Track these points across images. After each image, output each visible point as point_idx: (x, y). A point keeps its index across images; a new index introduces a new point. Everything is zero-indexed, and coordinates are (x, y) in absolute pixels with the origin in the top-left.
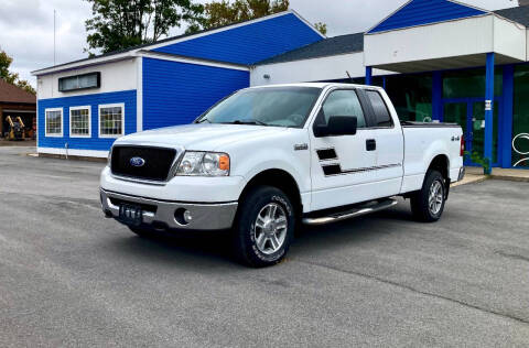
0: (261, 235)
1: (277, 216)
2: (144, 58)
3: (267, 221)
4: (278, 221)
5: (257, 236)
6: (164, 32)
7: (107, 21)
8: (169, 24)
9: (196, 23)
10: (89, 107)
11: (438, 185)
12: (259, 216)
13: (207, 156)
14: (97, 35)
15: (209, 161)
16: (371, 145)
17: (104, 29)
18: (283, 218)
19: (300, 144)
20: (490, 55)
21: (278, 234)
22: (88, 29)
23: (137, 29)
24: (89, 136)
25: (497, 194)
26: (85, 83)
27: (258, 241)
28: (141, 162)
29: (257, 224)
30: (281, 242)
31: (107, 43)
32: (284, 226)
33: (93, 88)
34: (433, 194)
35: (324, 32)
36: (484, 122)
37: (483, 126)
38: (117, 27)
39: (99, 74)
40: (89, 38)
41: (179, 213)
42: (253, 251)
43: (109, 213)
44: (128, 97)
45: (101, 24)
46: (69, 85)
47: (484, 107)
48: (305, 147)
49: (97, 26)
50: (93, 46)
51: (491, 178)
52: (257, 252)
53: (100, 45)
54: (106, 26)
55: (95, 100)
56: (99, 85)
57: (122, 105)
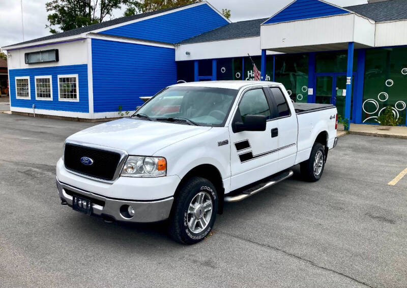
0: (192, 219)
1: (205, 201)
2: (92, 39)
3: (197, 206)
4: (205, 205)
5: (189, 221)
6: (108, 13)
7: (64, 3)
8: (112, 6)
9: (133, 6)
10: (50, 77)
11: (320, 153)
12: (191, 205)
13: (147, 160)
14: (56, 14)
15: (148, 163)
16: (275, 133)
17: (62, 10)
18: (209, 202)
19: (222, 140)
20: (351, 43)
21: (205, 215)
22: (48, 10)
23: (87, 10)
24: (51, 99)
25: (356, 149)
26: (46, 57)
27: (190, 224)
28: (90, 162)
29: (189, 212)
30: (207, 220)
31: (63, 21)
32: (210, 208)
33: (53, 61)
34: (317, 161)
35: (228, 16)
36: (345, 91)
37: (344, 94)
38: (71, 9)
39: (57, 51)
40: (50, 17)
41: (124, 209)
42: (186, 234)
43: (64, 201)
44: (81, 69)
45: (59, 6)
46: (34, 59)
47: (346, 82)
48: (226, 142)
49: (55, 8)
50: (53, 23)
51: (349, 133)
52: (189, 234)
53: (59, 23)
54: (63, 8)
55: (55, 71)
56: (57, 60)
57: (76, 76)
